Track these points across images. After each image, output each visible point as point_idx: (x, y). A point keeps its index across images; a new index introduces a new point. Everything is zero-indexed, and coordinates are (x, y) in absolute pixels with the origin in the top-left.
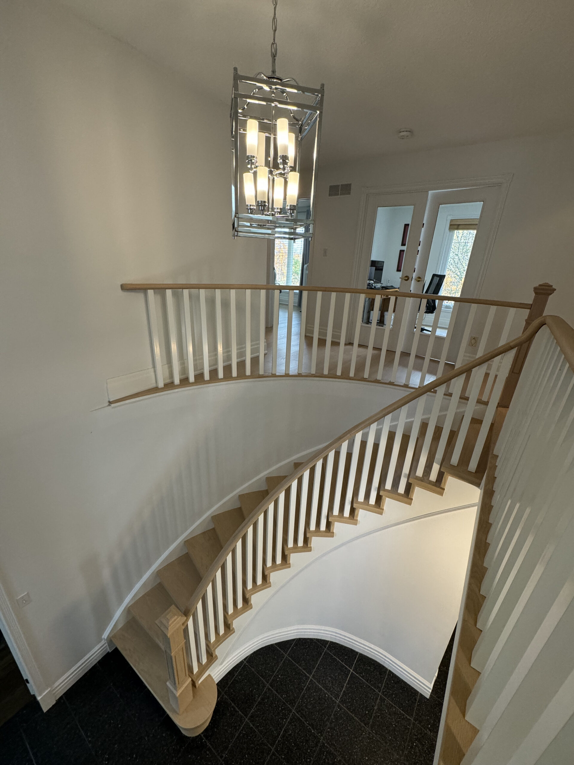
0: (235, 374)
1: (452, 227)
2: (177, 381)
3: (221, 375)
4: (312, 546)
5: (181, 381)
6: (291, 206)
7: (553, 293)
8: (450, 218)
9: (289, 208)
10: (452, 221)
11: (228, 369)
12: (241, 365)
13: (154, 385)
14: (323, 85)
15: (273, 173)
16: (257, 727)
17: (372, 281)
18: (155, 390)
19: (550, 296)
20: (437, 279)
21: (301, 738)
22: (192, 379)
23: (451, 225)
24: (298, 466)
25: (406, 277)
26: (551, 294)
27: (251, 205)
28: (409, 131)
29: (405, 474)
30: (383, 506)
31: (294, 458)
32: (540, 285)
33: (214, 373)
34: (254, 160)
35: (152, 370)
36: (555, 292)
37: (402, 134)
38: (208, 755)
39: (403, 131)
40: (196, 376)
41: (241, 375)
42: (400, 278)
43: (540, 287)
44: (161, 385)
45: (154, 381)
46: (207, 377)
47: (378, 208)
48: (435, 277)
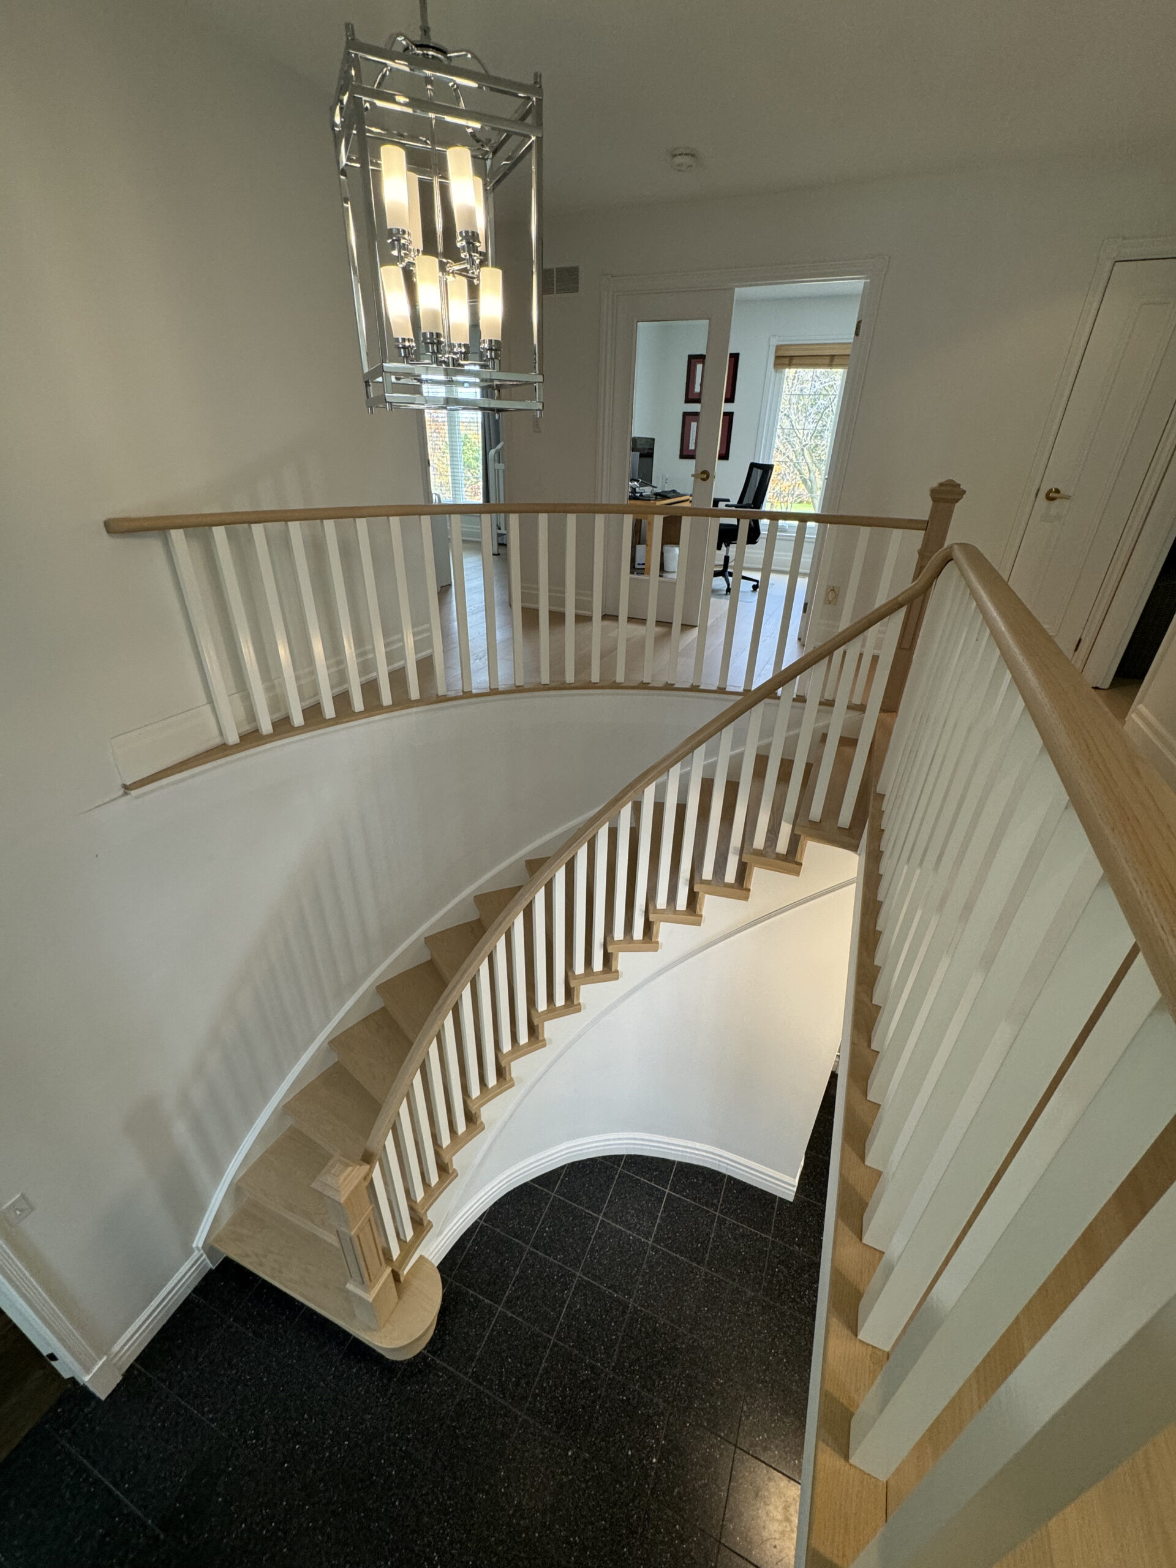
0: (387, 699)
1: (779, 361)
2: (266, 727)
3: (358, 704)
4: (581, 1001)
5: (275, 725)
6: (490, 341)
7: (962, 498)
8: (775, 342)
9: (486, 346)
10: (778, 348)
11: (370, 689)
12: (398, 678)
13: (217, 741)
14: (537, 77)
15: (448, 269)
16: (520, 1314)
17: (636, 483)
18: (222, 750)
19: (957, 504)
20: (758, 473)
21: (597, 1311)
22: (298, 719)
23: (777, 357)
25: (704, 472)
26: (957, 501)
27: (404, 340)
28: (691, 154)
29: (735, 848)
30: (701, 910)
31: (526, 851)
32: (941, 485)
33: (342, 700)
34: (405, 239)
35: (208, 708)
36: (964, 496)
37: (679, 160)
38: (441, 1377)
39: (680, 155)
40: (305, 712)
41: (401, 701)
42: (693, 475)
43: (943, 488)
44: (233, 738)
45: (216, 732)
46: (329, 711)
47: (639, 323)
48: (755, 469)
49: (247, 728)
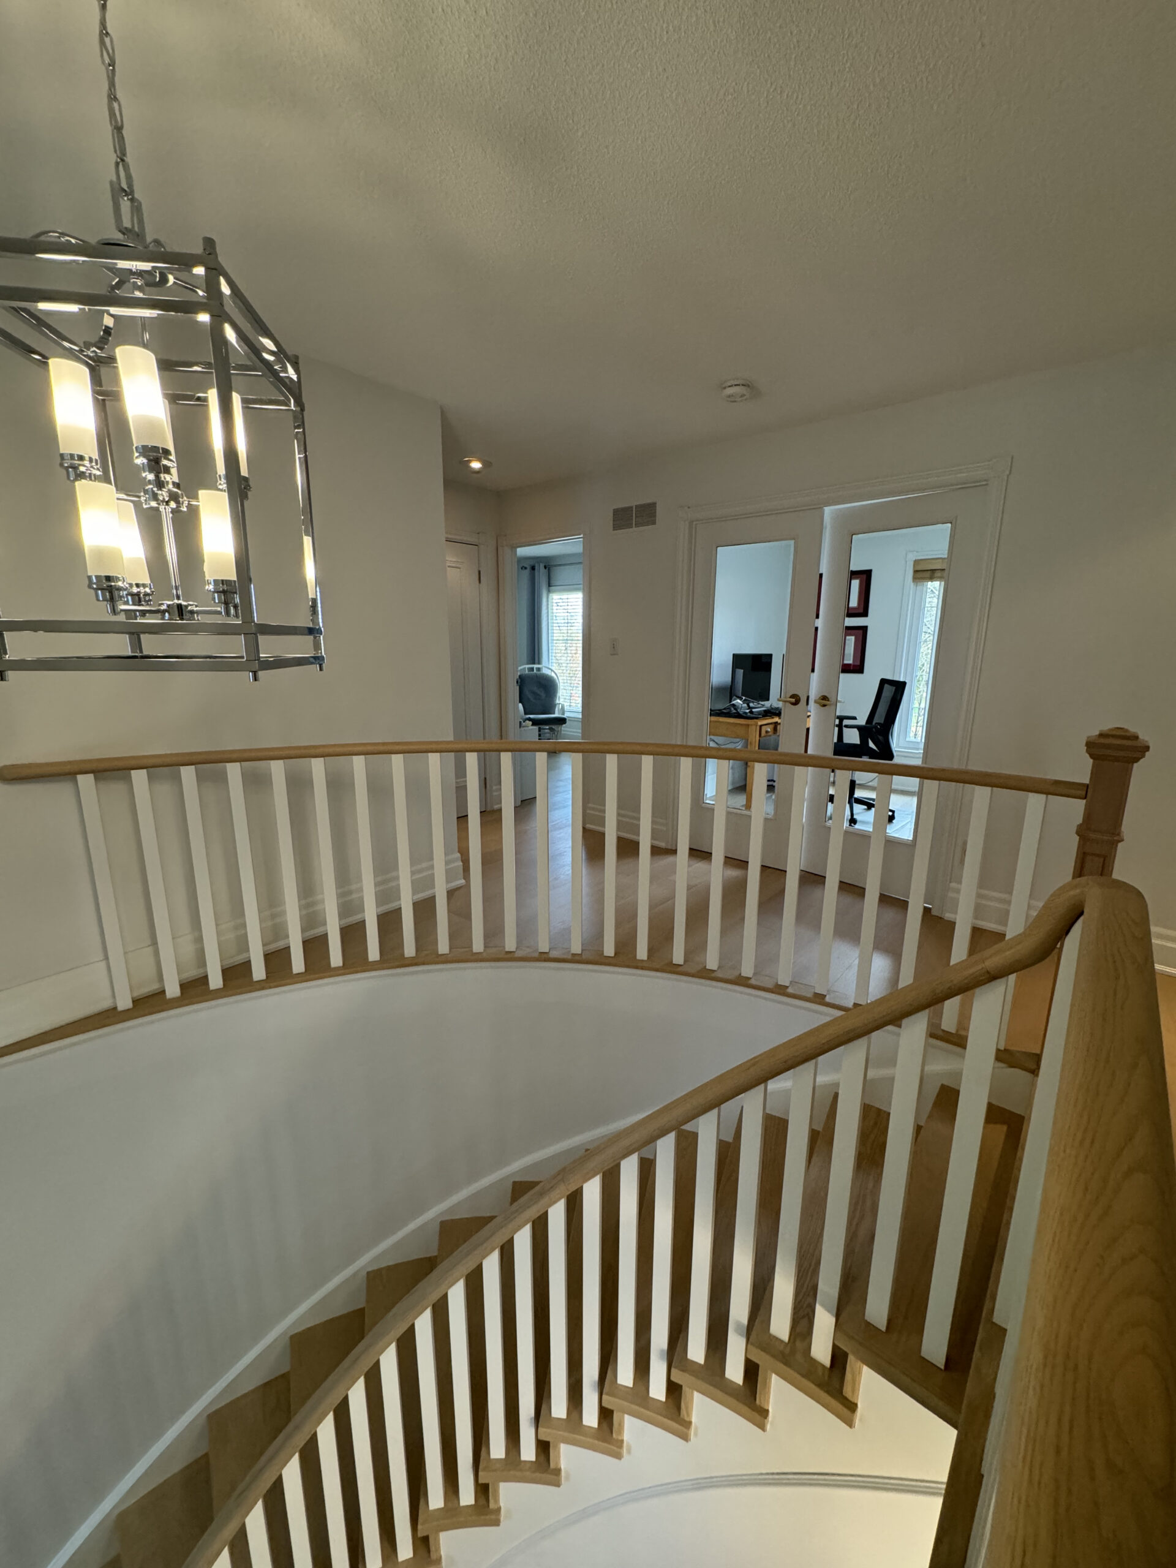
0: (336, 958)
1: (920, 575)
2: (173, 990)
3: (298, 964)
5: (183, 986)
6: (215, 581)
7: (1143, 756)
8: (912, 557)
9: (211, 587)
10: (916, 562)
11: (315, 946)
12: (352, 934)
13: (106, 1004)
14: (209, 243)
17: (739, 701)
18: (108, 1017)
19: (1135, 765)
20: (889, 691)
22: (216, 981)
23: (916, 572)
24: (520, 1189)
25: (793, 696)
26: (1137, 760)
27: (138, 585)
28: (742, 385)
29: (738, 1324)
30: (689, 1414)
32: (1102, 735)
33: (277, 960)
35: (103, 964)
36: (1147, 753)
37: (729, 391)
39: (730, 386)
40: (226, 972)
41: (355, 960)
43: (1102, 741)
44: (124, 1003)
45: (109, 993)
46: (259, 972)
47: (719, 549)
48: (886, 686)
49: (192, 973)
